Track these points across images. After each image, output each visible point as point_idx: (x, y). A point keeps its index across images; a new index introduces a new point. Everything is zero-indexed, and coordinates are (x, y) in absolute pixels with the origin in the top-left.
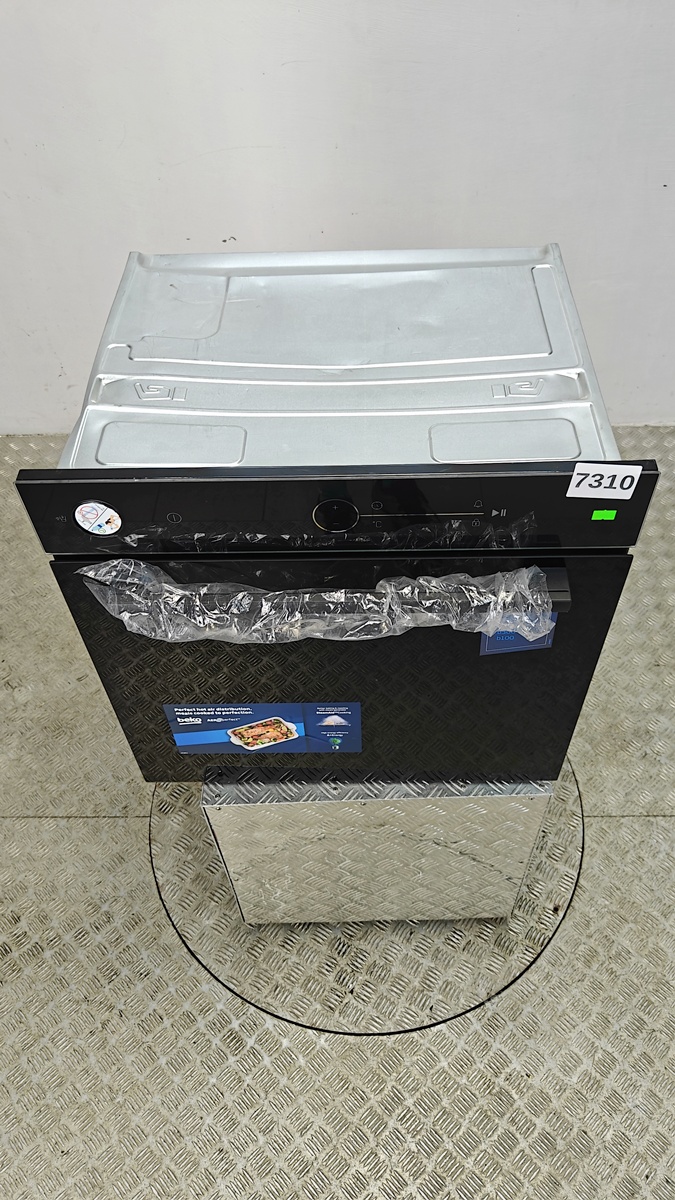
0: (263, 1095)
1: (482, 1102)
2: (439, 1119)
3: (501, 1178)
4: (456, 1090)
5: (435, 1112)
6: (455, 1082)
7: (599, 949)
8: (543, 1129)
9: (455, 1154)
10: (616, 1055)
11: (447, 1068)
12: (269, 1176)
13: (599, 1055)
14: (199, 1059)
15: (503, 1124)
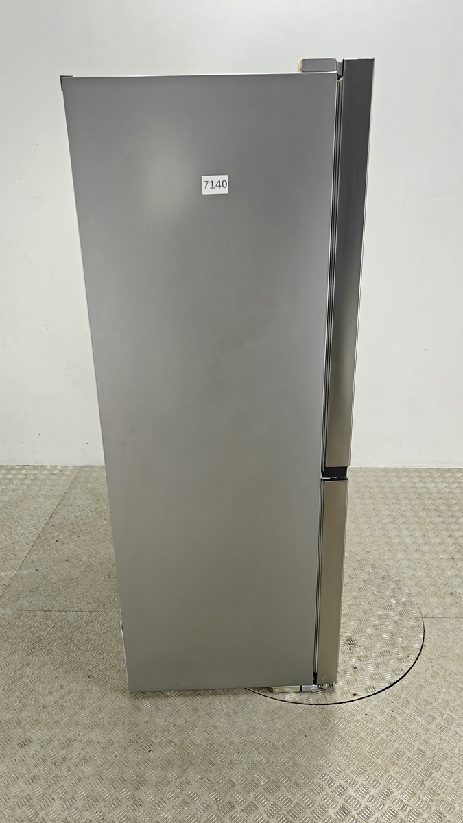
0: (260, 729)
1: (382, 735)
2: (360, 741)
3: (397, 768)
4: (368, 729)
5: (357, 739)
6: (367, 726)
7: (439, 672)
8: (418, 748)
9: (370, 757)
10: (455, 716)
11: (361, 720)
12: (267, 765)
13: (445, 716)
14: (223, 713)
15: (396, 745)
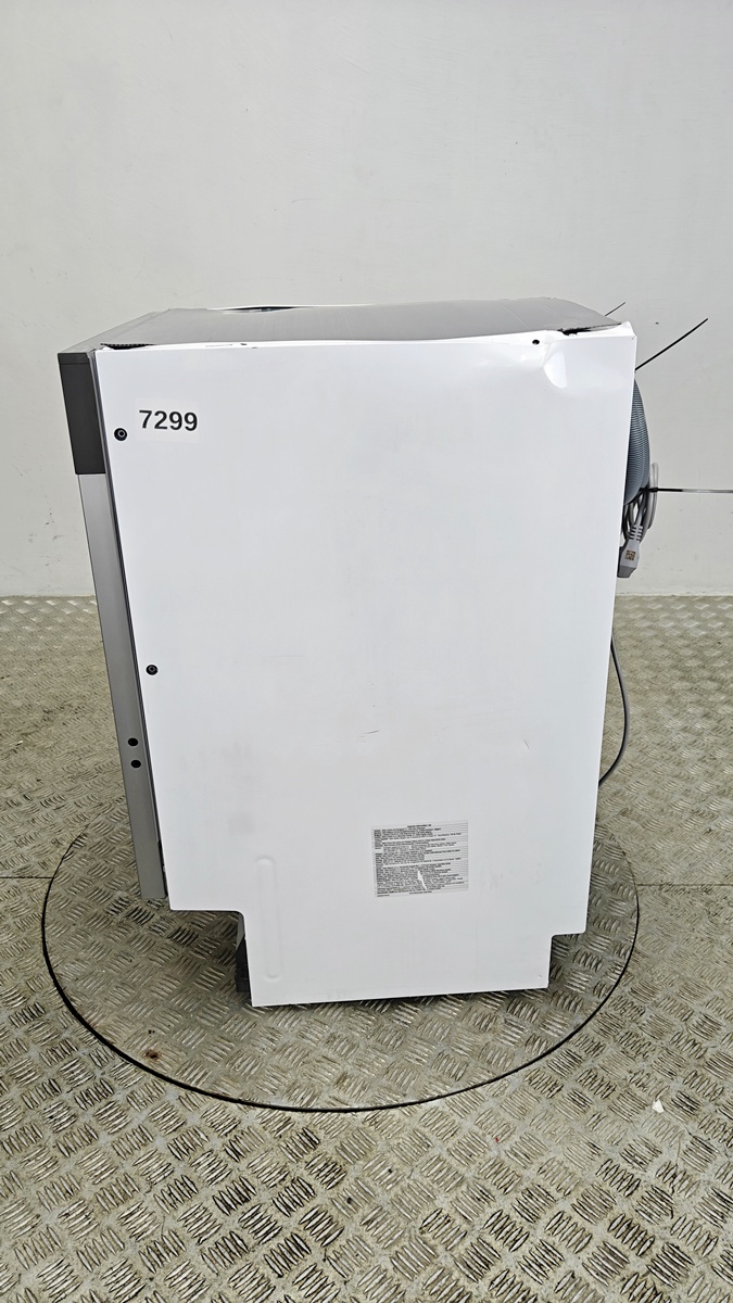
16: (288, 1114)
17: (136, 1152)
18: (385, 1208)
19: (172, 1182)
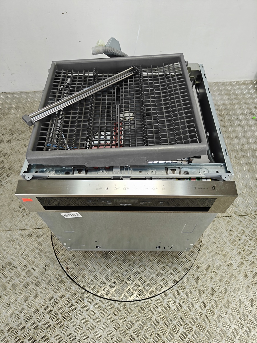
16: (125, 302)
17: (93, 317)
18: (150, 327)
19: (102, 324)
